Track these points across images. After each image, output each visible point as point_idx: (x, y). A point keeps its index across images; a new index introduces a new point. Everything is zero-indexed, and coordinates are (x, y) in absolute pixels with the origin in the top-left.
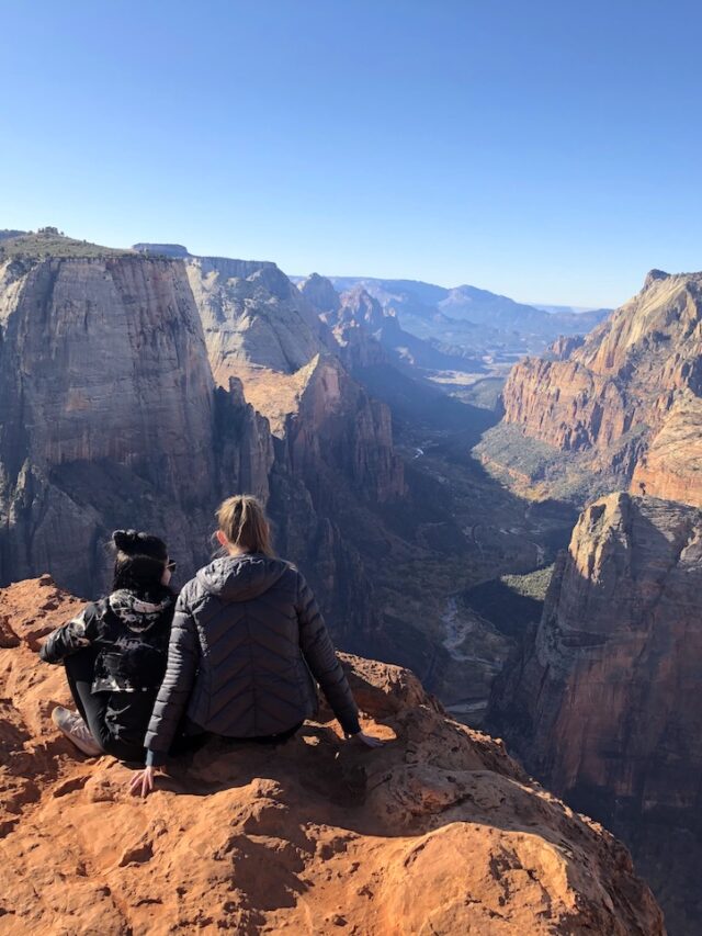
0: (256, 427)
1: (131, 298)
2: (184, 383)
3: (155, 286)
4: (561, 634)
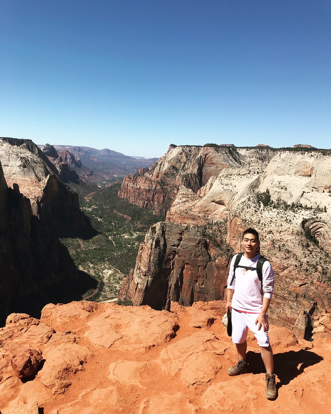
0: (24, 202)
4: (142, 272)
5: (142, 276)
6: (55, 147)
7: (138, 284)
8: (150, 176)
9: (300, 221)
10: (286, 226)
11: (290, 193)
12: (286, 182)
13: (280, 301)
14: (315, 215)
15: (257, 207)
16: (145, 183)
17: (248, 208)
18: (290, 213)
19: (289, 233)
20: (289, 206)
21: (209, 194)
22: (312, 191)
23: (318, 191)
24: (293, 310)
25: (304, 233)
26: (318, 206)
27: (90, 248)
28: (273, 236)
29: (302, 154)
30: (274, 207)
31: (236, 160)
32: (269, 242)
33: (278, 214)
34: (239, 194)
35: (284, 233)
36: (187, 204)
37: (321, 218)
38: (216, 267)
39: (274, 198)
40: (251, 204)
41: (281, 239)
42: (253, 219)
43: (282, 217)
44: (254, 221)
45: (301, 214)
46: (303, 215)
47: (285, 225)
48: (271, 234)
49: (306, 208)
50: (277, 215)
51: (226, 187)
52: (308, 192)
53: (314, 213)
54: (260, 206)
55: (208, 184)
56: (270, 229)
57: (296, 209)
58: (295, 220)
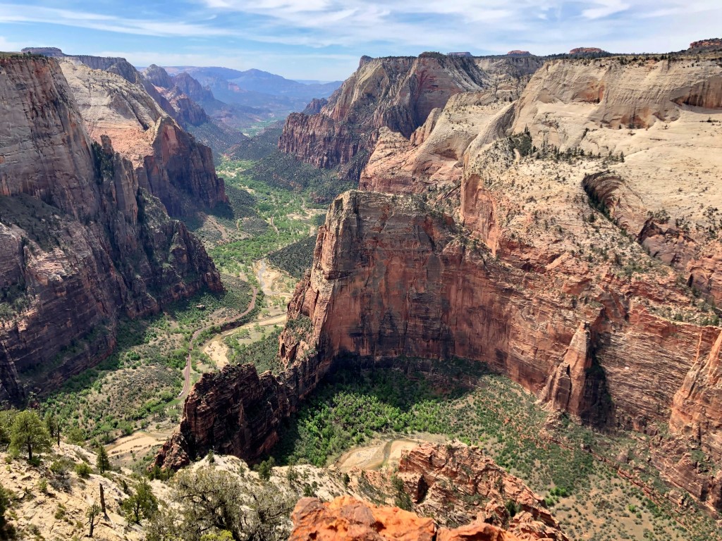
0: (123, 166)
1: (22, 85)
2: (69, 141)
3: (38, 77)
4: (324, 273)
5: (324, 280)
6: (166, 70)
7: (318, 292)
8: (330, 113)
9: (579, 179)
10: (557, 188)
11: (564, 132)
12: (558, 114)
13: (546, 309)
14: (604, 168)
15: (510, 158)
16: (321, 124)
17: (494, 161)
18: (563, 166)
19: (561, 199)
20: (562, 154)
21: (429, 139)
22: (601, 127)
23: (610, 127)
24: (568, 323)
25: (586, 198)
26: (610, 153)
27: (237, 238)
28: (536, 205)
29: (585, 64)
30: (538, 158)
31: (473, 79)
32: (529, 216)
33: (544, 169)
34: (480, 137)
35: (554, 200)
36: (393, 159)
37: (614, 172)
38: (443, 260)
39: (537, 142)
40: (499, 154)
41: (548, 210)
42: (502, 178)
43: (550, 174)
44: (505, 183)
45: (582, 166)
46: (584, 168)
47: (556, 186)
48: (532, 203)
49: (591, 157)
50: (543, 171)
51: (457, 127)
52: (594, 130)
53: (604, 164)
54: (514, 157)
55: (428, 123)
56: (532, 193)
57: (574, 159)
58: (572, 177)
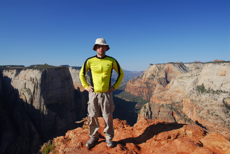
1: (60, 75)
2: (69, 89)
3: (64, 72)
8: (141, 80)
9: (222, 99)
10: (214, 102)
11: (215, 85)
12: (212, 79)
16: (138, 83)
17: (193, 94)
18: (216, 95)
19: (216, 106)
20: (215, 91)
21: (172, 87)
25: (225, 105)
29: (219, 64)
30: (207, 92)
31: (184, 70)
32: (206, 111)
34: (188, 86)
36: (161, 93)
39: (206, 88)
40: (195, 92)
41: (212, 109)
42: (196, 99)
43: (212, 98)
45: (222, 95)
48: (207, 107)
49: (225, 92)
50: (209, 97)
51: (180, 84)
52: (225, 84)
53: (229, 94)
54: (199, 92)
55: (171, 82)
56: (206, 104)
57: (219, 93)
58: (219, 99)
